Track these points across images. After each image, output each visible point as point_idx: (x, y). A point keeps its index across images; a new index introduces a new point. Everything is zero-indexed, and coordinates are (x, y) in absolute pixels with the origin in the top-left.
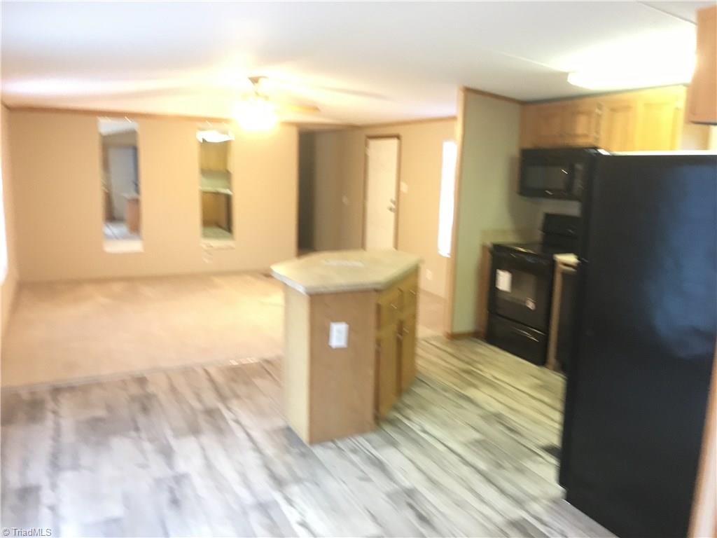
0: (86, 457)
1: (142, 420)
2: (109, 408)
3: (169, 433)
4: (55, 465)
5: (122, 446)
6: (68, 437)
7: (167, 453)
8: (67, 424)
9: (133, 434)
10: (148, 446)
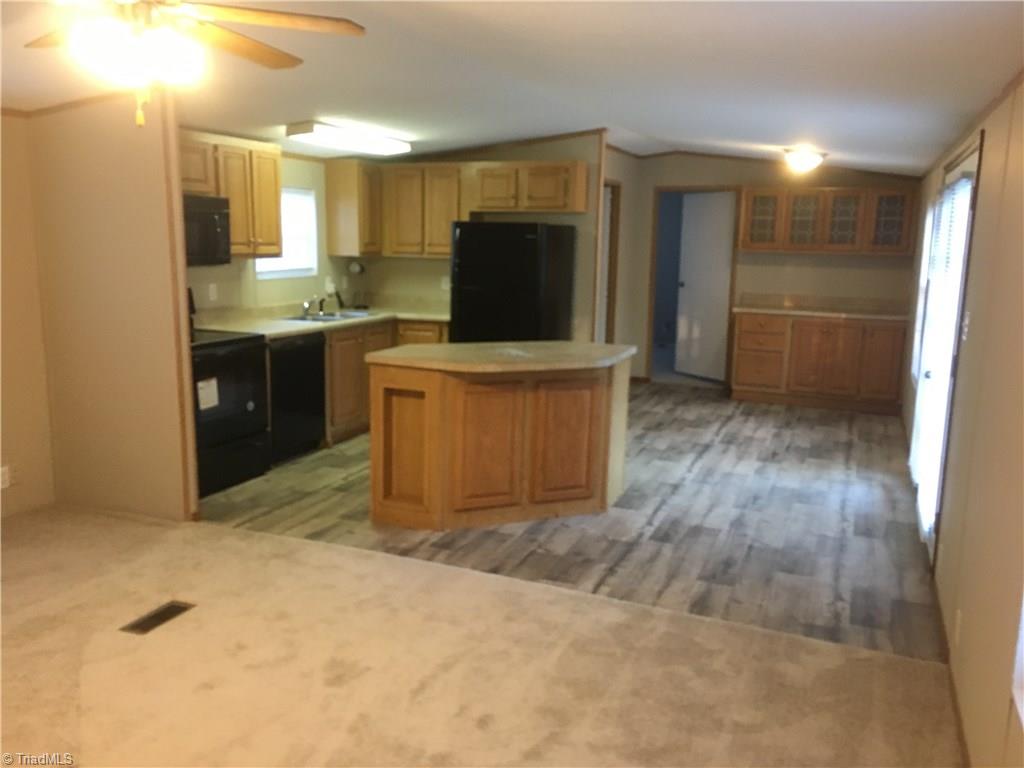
0: (810, 542)
1: (740, 554)
2: (768, 581)
3: (722, 537)
4: (841, 547)
5: (774, 538)
6: (825, 563)
7: (738, 523)
8: (825, 576)
9: (756, 545)
10: (751, 532)
